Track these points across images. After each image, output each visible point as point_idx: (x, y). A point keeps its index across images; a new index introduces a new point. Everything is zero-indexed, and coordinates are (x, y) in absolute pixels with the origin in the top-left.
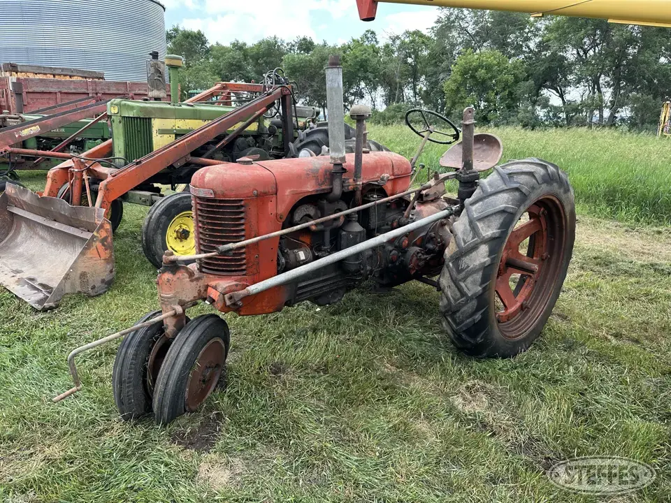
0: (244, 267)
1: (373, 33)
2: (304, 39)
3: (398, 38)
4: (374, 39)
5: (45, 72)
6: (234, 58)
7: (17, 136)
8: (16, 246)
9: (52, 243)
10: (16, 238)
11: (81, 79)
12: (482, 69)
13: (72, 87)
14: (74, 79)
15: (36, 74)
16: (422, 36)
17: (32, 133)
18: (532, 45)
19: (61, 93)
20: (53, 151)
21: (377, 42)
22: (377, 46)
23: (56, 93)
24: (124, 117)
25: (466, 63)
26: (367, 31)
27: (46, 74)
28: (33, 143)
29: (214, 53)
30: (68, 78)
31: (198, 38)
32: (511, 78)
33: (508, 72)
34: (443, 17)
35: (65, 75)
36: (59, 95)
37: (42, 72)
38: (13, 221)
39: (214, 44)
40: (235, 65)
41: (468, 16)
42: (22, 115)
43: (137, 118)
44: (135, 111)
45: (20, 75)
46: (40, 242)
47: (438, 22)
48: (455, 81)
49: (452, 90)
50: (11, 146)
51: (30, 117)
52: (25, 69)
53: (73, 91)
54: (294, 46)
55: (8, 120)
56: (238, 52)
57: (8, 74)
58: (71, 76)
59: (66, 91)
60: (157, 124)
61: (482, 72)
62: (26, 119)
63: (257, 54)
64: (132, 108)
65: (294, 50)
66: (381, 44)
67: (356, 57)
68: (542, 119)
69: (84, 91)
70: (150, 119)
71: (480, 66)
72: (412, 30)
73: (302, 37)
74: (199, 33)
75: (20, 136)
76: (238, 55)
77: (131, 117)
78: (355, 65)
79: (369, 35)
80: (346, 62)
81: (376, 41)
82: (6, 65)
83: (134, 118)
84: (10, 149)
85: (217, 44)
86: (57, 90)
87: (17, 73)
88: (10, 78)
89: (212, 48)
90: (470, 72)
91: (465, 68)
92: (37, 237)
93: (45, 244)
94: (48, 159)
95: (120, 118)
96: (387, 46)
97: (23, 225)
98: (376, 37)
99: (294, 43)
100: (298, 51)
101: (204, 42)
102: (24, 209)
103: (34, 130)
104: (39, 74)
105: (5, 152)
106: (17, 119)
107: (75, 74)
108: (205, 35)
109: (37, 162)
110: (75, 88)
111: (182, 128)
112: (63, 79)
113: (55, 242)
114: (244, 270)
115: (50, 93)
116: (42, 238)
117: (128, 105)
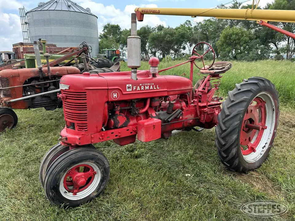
0: (11, 95)
1: (189, 21)
2: (160, 26)
3: (200, 23)
4: (190, 24)
7: (13, 66)
16: (211, 21)
22: (191, 27)
24: (27, 59)
33: (246, 36)
45: (24, 47)
48: (221, 41)
49: (220, 45)
54: (155, 29)
61: (233, 36)
65: (155, 30)
66: (193, 26)
67: (180, 32)
70: (34, 59)
73: (159, 25)
74: (118, 25)
78: (179, 36)
79: (187, 23)
82: (19, 43)
88: (21, 47)
89: (123, 31)
91: (226, 35)
96: (195, 27)
99: (156, 27)
100: (158, 31)
103: (18, 64)
108: (120, 26)
114: (11, 96)
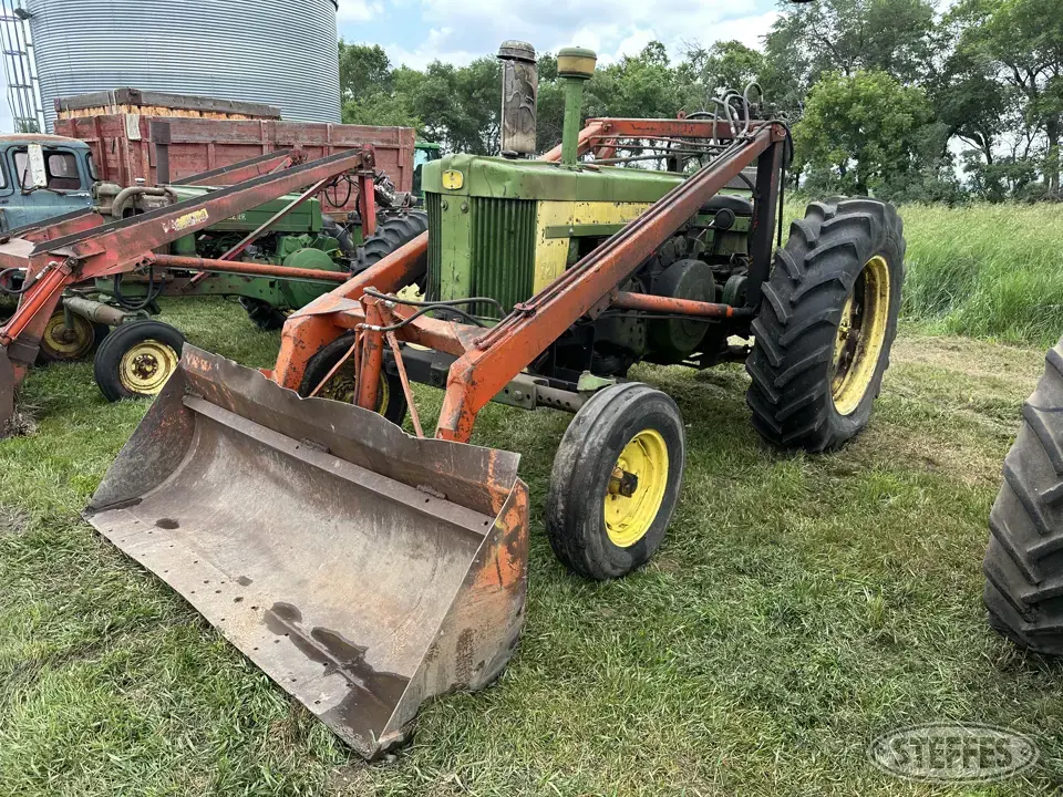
1: (660, 46)
3: (701, 54)
4: (661, 57)
5: (187, 106)
6: (434, 90)
7: (166, 230)
8: (208, 492)
9: (307, 497)
10: (205, 468)
11: (244, 119)
12: (858, 103)
13: (235, 133)
14: (234, 118)
15: (172, 109)
16: (743, 50)
17: (194, 224)
18: (938, 62)
19: (214, 143)
20: (226, 259)
21: (667, 61)
22: (667, 68)
23: (206, 145)
24: (477, 198)
25: (830, 94)
26: (651, 44)
27: (186, 110)
28: (189, 244)
29: (400, 82)
30: (223, 118)
31: (375, 58)
32: (907, 119)
33: (903, 109)
34: (786, 17)
35: (219, 112)
36: (211, 148)
37: (182, 106)
38: (193, 428)
39: (399, 68)
40: (436, 100)
41: (828, 15)
42: (170, 188)
43: (510, 200)
44: (508, 184)
45: (147, 112)
46: (271, 489)
47: (777, 24)
48: (810, 124)
49: (804, 138)
50: (154, 251)
51: (185, 191)
52: (152, 100)
53: (236, 141)
55: (146, 197)
56: (440, 79)
57: (124, 109)
58: (228, 115)
59: (224, 141)
60: (546, 214)
61: (858, 108)
62: (179, 196)
63: (470, 83)
64: (501, 176)
66: (674, 65)
67: (638, 86)
68: (965, 189)
69: (254, 140)
70: (534, 202)
71: (855, 98)
72: (726, 40)
74: (377, 49)
75: (171, 231)
76: (441, 84)
77: (496, 199)
78: (637, 98)
79: (653, 50)
80: (621, 94)
81: (665, 59)
82: (120, 93)
83: (503, 200)
84: (153, 257)
85: (404, 68)
86: (209, 140)
87: (139, 107)
88: (128, 116)
89: (395, 74)
90: (837, 108)
91: (827, 102)
92: (262, 476)
93: (286, 497)
94: (214, 275)
95: (468, 201)
96: (684, 68)
97: (222, 442)
98: (666, 53)
101: (384, 65)
102: (230, 410)
103: (196, 218)
104: (177, 109)
105: (144, 262)
106: (162, 195)
107: (235, 110)
108: (386, 54)
109: (197, 280)
110: (238, 136)
111: (583, 222)
112: (214, 118)
113: (318, 496)
115: (196, 145)
116: (278, 481)
117: (493, 170)
